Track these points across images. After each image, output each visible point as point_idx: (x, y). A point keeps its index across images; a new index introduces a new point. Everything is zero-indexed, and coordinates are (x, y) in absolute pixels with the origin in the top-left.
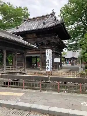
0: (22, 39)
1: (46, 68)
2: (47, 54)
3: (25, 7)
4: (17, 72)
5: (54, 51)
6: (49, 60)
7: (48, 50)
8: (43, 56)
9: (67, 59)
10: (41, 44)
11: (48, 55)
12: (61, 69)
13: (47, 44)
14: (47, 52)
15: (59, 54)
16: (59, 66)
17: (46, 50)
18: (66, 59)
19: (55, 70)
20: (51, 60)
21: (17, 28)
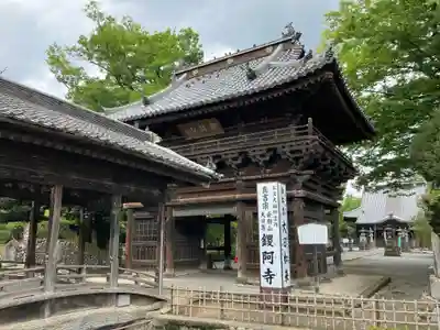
0: (158, 139)
1: (262, 273)
2: (266, 206)
3: (186, 28)
4: (118, 294)
5: (301, 193)
6: (275, 232)
7: (271, 186)
8: (249, 213)
9: (367, 226)
10: (239, 162)
11: (271, 209)
12: (341, 274)
13: (268, 158)
14: (265, 196)
15: (328, 206)
16: (330, 259)
17: (260, 186)
18: (360, 226)
19: (307, 279)
20: (285, 235)
21: (147, 103)
